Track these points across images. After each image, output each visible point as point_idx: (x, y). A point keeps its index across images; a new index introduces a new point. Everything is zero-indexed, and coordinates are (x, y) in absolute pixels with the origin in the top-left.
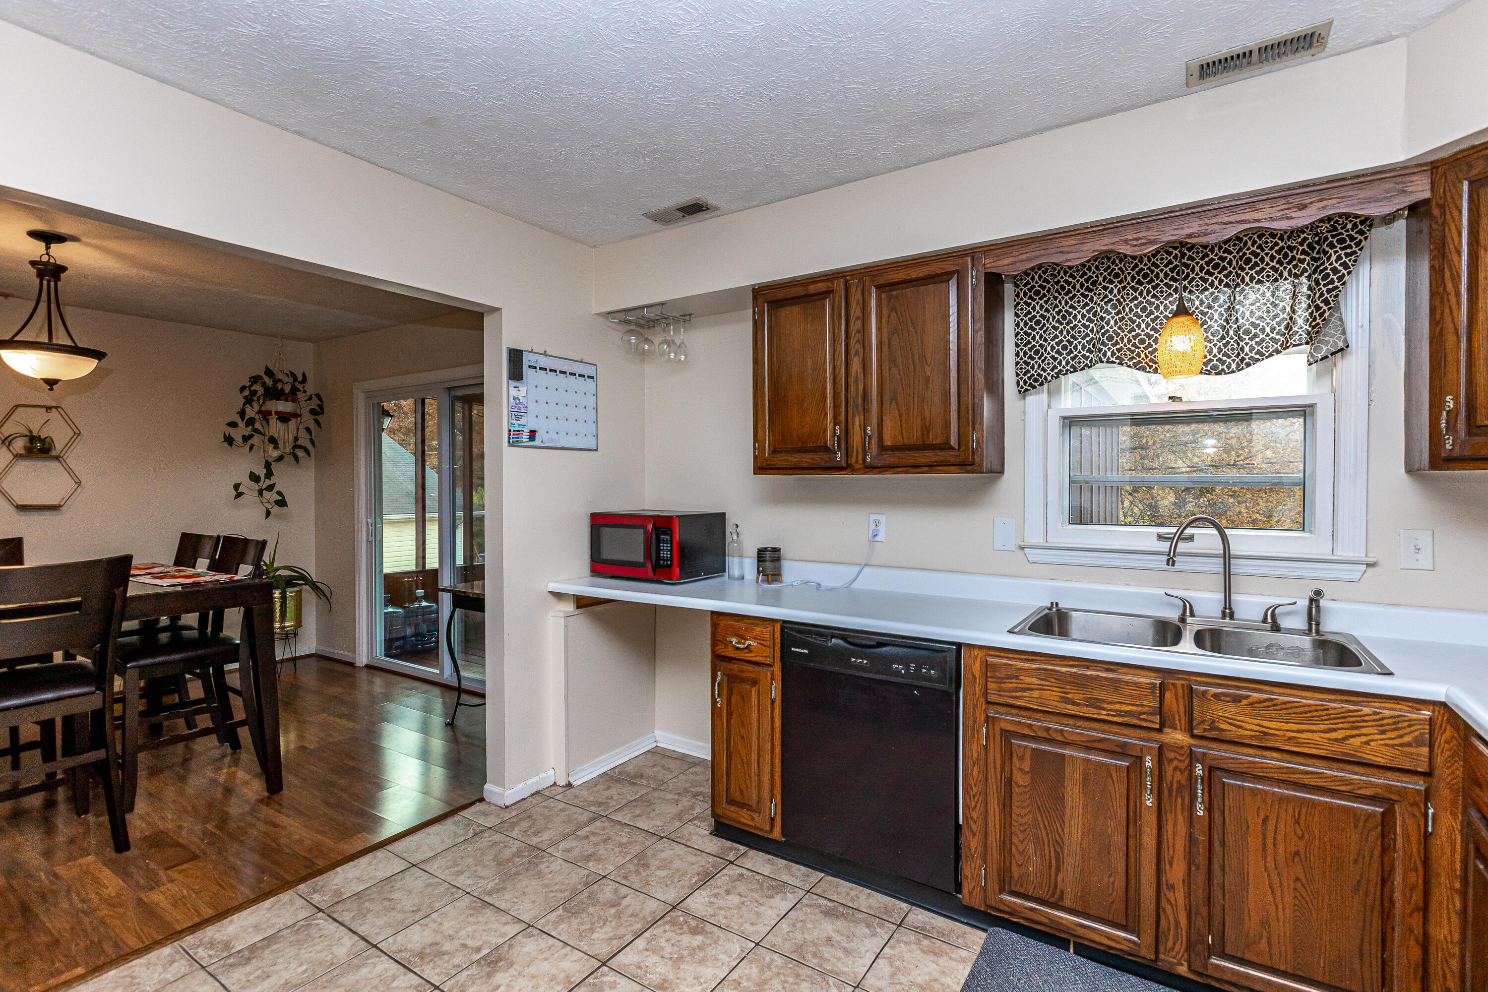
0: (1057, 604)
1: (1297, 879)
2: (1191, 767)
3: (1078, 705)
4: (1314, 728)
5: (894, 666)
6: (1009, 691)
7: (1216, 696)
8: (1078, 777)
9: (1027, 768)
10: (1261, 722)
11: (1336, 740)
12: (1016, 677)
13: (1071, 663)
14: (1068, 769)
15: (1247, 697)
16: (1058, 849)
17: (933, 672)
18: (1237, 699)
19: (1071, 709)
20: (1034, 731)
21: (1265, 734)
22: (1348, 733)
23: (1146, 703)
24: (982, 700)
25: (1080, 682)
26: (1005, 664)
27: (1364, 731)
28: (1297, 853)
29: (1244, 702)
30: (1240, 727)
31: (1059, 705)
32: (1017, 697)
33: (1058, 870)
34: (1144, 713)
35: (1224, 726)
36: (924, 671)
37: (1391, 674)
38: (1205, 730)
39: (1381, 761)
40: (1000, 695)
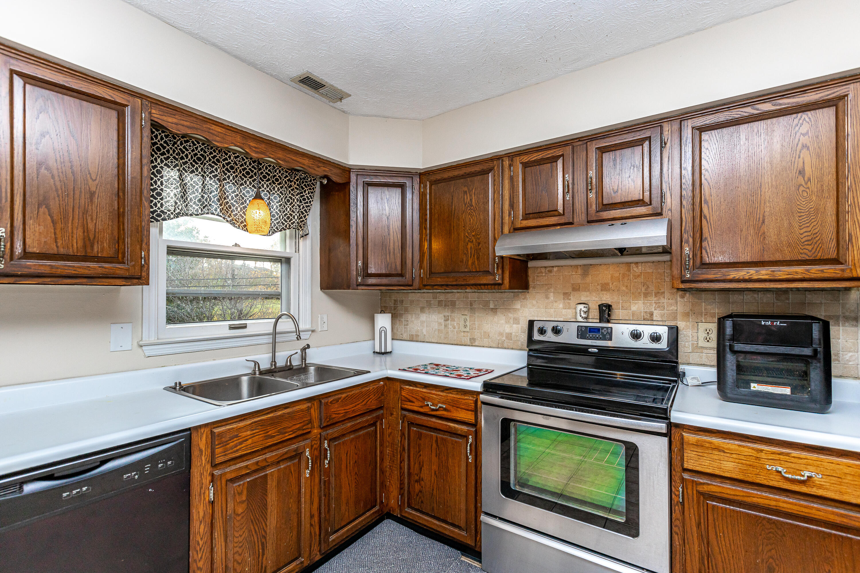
0: (180, 383)
1: (356, 473)
2: (321, 444)
3: (274, 436)
4: (359, 402)
5: (125, 476)
6: (232, 448)
7: (331, 402)
8: (275, 484)
9: (244, 498)
10: (345, 408)
11: (365, 404)
12: (237, 436)
13: (267, 412)
14: (269, 481)
15: (340, 398)
16: (263, 540)
17: (169, 463)
18: (337, 400)
19: (270, 442)
20: (250, 469)
21: (346, 412)
22: (367, 400)
23: (305, 419)
24: (208, 467)
25: (273, 422)
26: (229, 429)
27: (371, 397)
28: (356, 462)
29: (340, 401)
30: (339, 414)
31: (264, 442)
32: (237, 451)
33: (263, 554)
34: (304, 426)
35: (334, 416)
36: (160, 465)
37: (369, 372)
38: (328, 421)
39: (374, 407)
40: (225, 455)
